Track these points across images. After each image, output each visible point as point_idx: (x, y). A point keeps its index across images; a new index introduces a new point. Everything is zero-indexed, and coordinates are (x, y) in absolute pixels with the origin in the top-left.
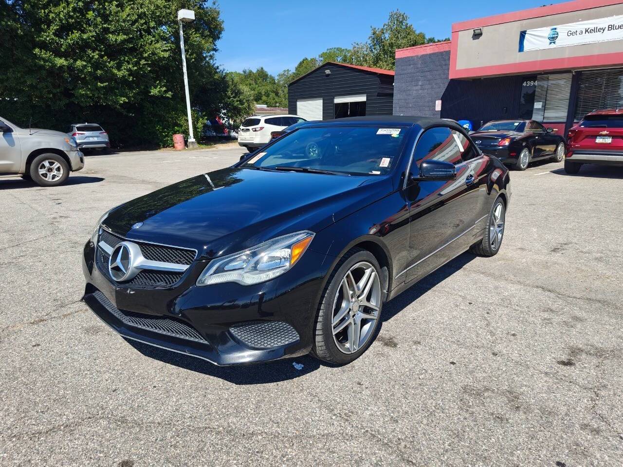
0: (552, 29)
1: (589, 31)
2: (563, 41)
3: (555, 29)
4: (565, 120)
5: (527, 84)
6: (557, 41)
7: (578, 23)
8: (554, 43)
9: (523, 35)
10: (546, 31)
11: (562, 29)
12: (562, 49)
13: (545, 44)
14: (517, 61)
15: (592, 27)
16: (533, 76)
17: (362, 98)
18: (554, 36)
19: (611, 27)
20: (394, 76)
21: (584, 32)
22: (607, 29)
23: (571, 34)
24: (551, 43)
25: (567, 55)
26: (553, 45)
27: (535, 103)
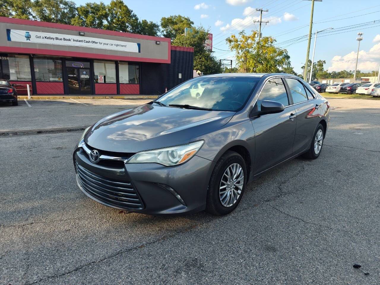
0: (26, 32)
1: (47, 37)
2: (33, 40)
3: (28, 33)
4: (30, 80)
5: (2, 58)
6: (30, 39)
7: (40, 33)
8: (29, 40)
9: (8, 31)
10: (23, 33)
11: (33, 34)
13: (24, 40)
14: (7, 46)
18: (28, 36)
19: (57, 39)
21: (44, 38)
22: (55, 38)
23: (38, 37)
25: (38, 47)
26: (28, 41)
27: (11, 70)
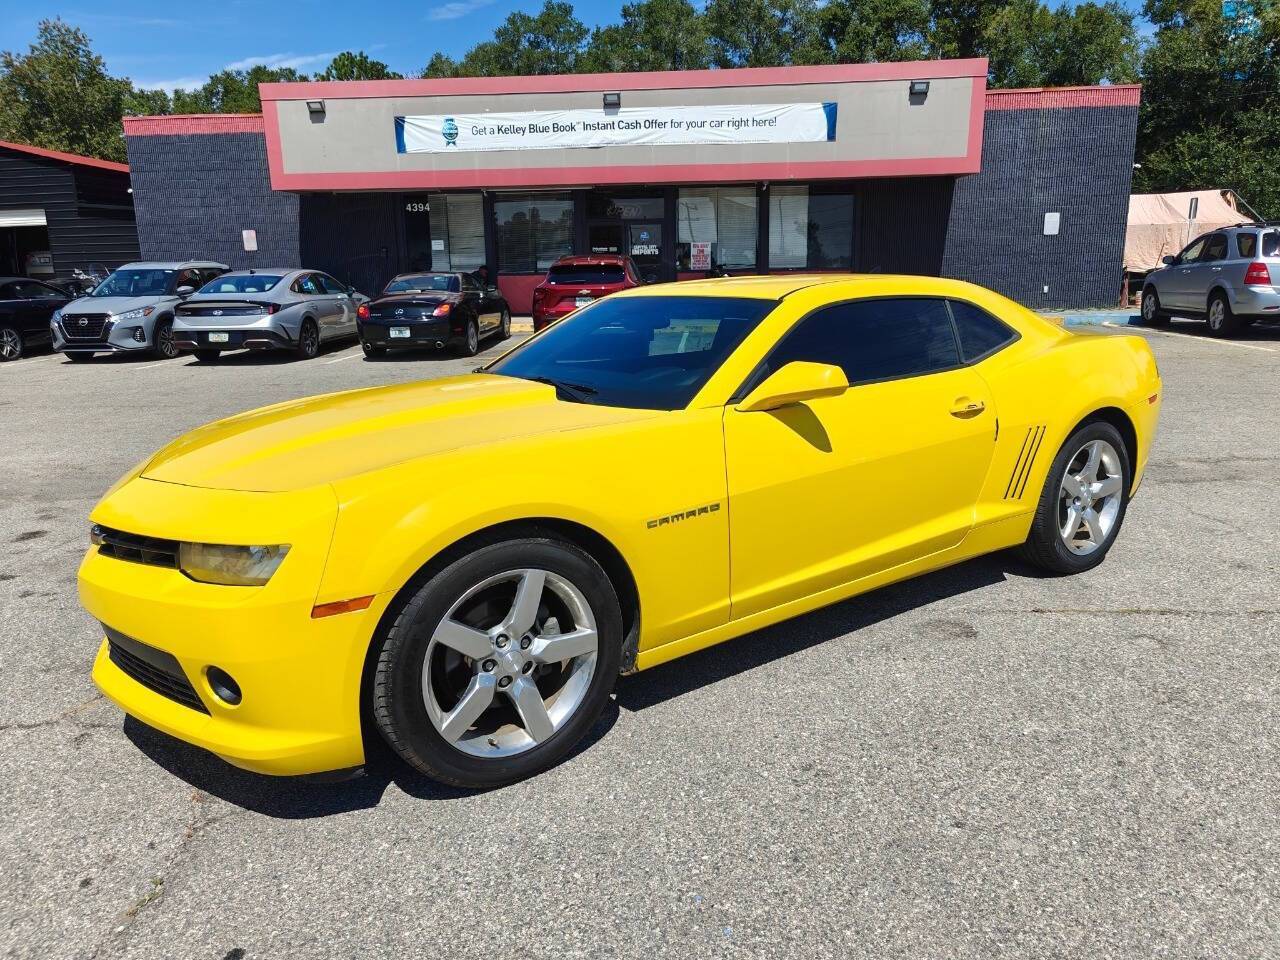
0: (447, 120)
1: (503, 129)
2: (466, 142)
3: (452, 120)
5: (412, 207)
6: (457, 140)
7: (485, 115)
8: (454, 143)
9: (399, 124)
10: (437, 123)
11: (464, 122)
12: (468, 155)
13: (439, 145)
14: (398, 169)
15: (506, 124)
16: (420, 196)
17: (39, 220)
18: (451, 131)
19: (533, 128)
20: (128, 174)
21: (496, 130)
22: (528, 128)
23: (479, 131)
24: (449, 143)
25: (477, 165)
26: (451, 148)
27: (433, 242)
